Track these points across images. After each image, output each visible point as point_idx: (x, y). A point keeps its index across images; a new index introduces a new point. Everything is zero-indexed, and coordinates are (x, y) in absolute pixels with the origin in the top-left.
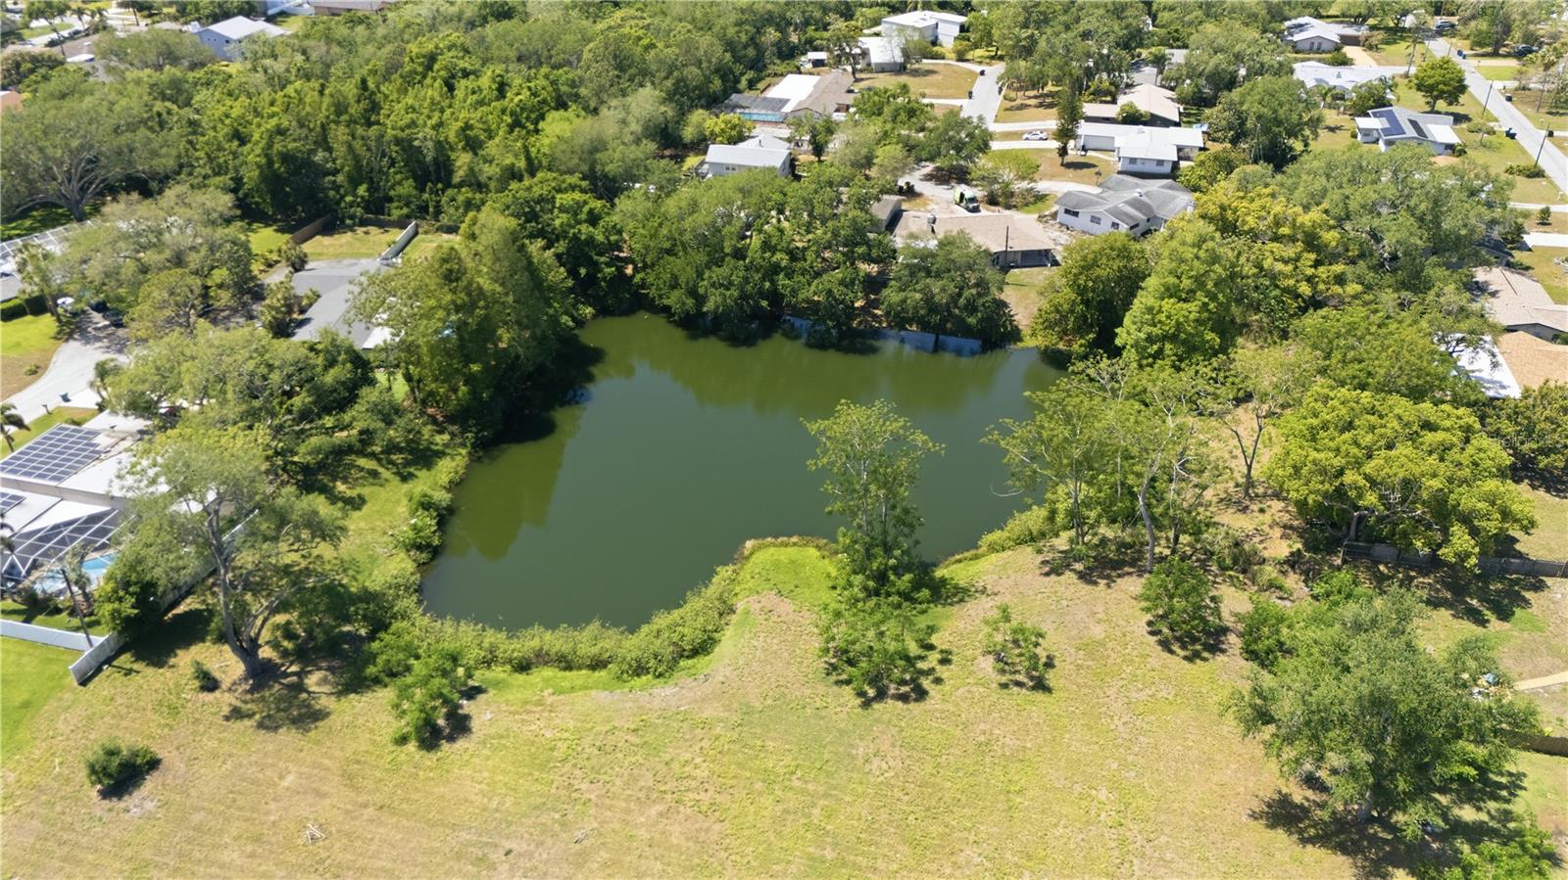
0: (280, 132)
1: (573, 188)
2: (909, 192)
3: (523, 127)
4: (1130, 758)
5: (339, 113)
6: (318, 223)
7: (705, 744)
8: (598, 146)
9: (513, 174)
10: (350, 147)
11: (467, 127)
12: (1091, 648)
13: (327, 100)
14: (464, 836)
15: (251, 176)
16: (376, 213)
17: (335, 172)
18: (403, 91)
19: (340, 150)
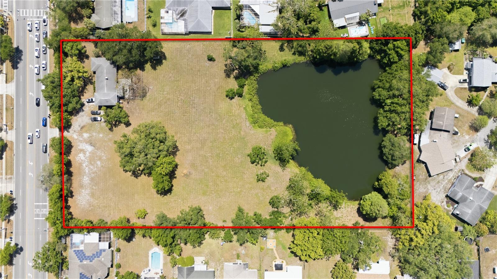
4: (246, 193)
7: (236, 134)
12: (269, 187)
14: (213, 108)
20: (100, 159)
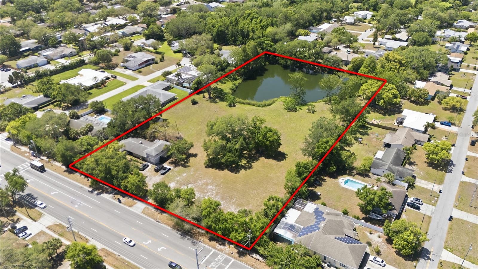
0: (221, 26)
1: (269, 40)
2: (338, 49)
3: (263, 29)
5: (231, 24)
6: (224, 44)
8: (276, 33)
9: (259, 37)
10: (232, 30)
11: (253, 28)
13: (229, 21)
15: (214, 33)
16: (234, 43)
17: (229, 34)
18: (243, 20)
19: (230, 30)
20: (207, 184)
